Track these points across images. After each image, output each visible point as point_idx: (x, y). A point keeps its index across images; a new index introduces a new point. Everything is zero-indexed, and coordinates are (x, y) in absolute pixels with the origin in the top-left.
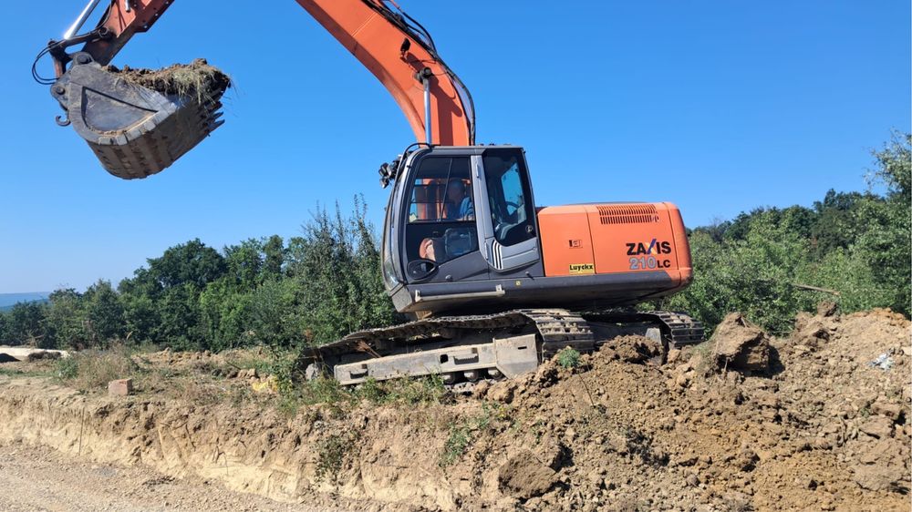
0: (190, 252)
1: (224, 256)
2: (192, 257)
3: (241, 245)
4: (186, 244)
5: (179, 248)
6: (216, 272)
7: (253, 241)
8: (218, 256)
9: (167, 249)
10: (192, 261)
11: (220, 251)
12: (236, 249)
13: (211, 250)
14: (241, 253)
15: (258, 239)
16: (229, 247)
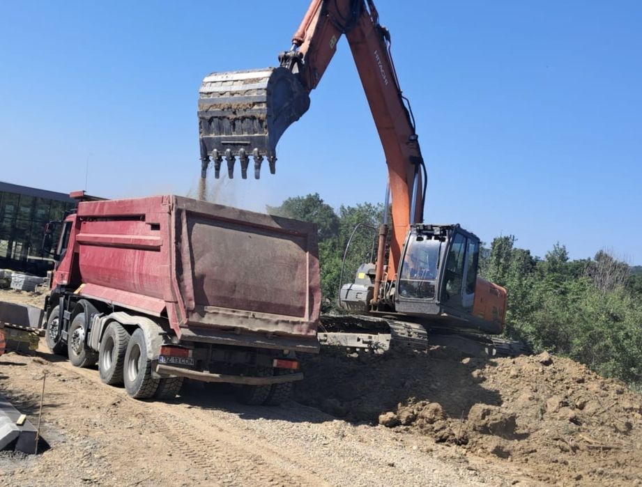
0: (307, 206)
1: (340, 216)
2: (308, 212)
3: (357, 207)
4: (305, 198)
5: (299, 200)
6: (329, 232)
7: (369, 206)
8: (333, 216)
9: (287, 199)
10: (307, 216)
11: (337, 211)
12: (352, 211)
13: (328, 208)
14: (355, 217)
15: (374, 204)
16: (346, 208)
